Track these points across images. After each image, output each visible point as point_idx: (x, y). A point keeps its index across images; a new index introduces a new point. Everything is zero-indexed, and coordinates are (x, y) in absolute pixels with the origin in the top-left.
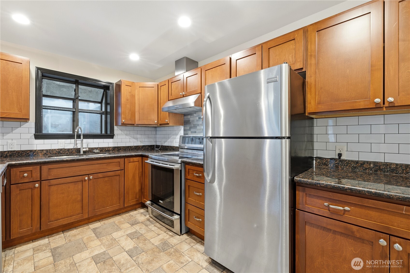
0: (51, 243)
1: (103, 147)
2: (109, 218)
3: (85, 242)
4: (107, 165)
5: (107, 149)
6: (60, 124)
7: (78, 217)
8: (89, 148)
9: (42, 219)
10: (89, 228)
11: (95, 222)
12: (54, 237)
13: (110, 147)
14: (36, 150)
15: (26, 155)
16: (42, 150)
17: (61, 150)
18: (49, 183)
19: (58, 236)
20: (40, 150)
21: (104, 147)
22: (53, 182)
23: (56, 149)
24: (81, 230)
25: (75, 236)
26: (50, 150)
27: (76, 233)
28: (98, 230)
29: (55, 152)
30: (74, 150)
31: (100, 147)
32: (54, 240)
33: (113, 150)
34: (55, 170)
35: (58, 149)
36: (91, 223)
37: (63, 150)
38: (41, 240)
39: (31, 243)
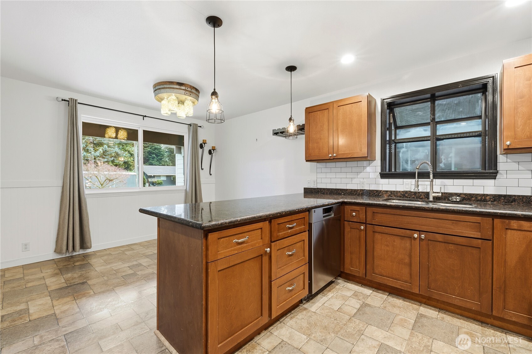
0: (370, 297)
1: (471, 194)
2: (459, 317)
3: (395, 322)
4: (453, 223)
5: (479, 198)
6: (417, 160)
7: (405, 286)
8: (442, 193)
9: (368, 267)
10: (417, 310)
11: (433, 308)
12: (378, 293)
13: (487, 195)
14: (381, 191)
15: (373, 194)
16: (387, 191)
17: (406, 192)
18: (373, 228)
19: (381, 295)
20: (385, 191)
21: (473, 194)
22: (378, 229)
23: (400, 191)
24: (407, 305)
25: (394, 306)
26: (394, 191)
27: (399, 304)
28: (424, 320)
29: (399, 194)
30: (423, 194)
31: (465, 192)
32: (375, 296)
33: (495, 201)
34: (379, 215)
35: (402, 192)
36: (426, 306)
37: (409, 193)
38: (367, 288)
39: (359, 286)
